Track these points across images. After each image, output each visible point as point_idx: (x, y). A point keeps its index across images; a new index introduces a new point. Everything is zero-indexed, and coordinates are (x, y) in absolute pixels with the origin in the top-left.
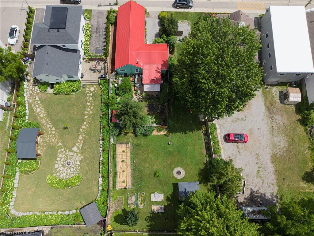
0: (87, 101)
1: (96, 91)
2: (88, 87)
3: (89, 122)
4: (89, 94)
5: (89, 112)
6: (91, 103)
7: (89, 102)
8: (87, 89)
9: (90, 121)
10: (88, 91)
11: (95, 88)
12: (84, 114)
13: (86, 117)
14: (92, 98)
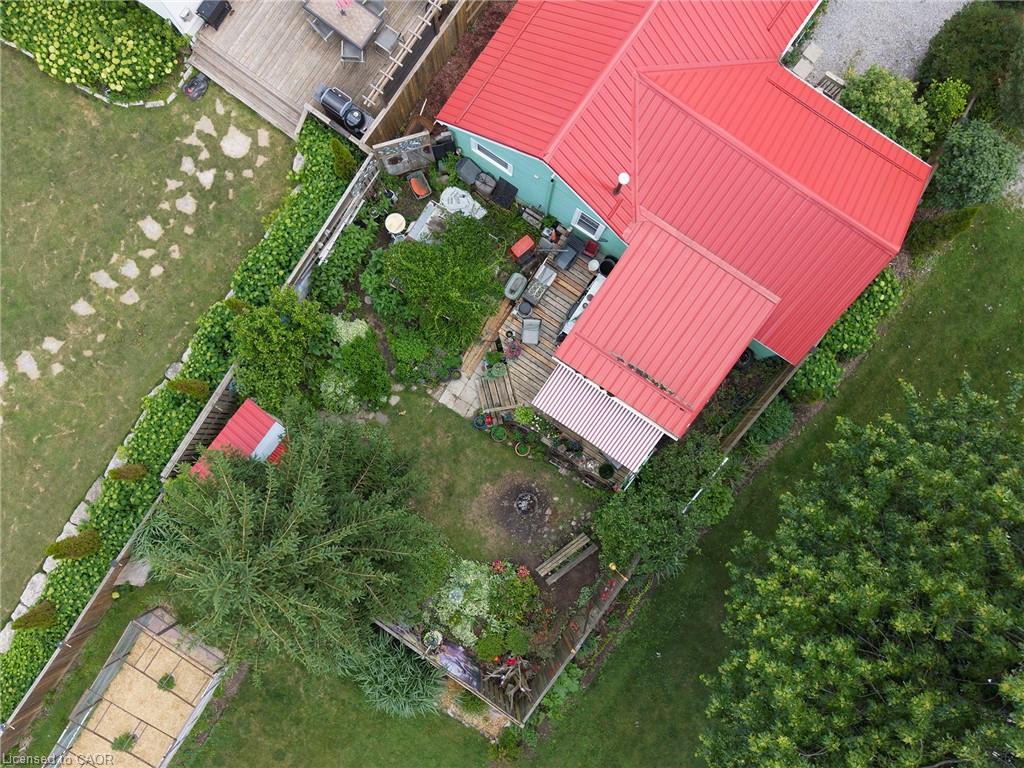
0: (150, 208)
1: (248, 173)
2: (220, 109)
3: (78, 354)
4: (196, 162)
5: (124, 284)
6: (170, 236)
7: (162, 220)
8: (205, 125)
9: (88, 353)
10: (201, 135)
11: (255, 148)
12: (84, 280)
13: (82, 308)
14: (199, 207)
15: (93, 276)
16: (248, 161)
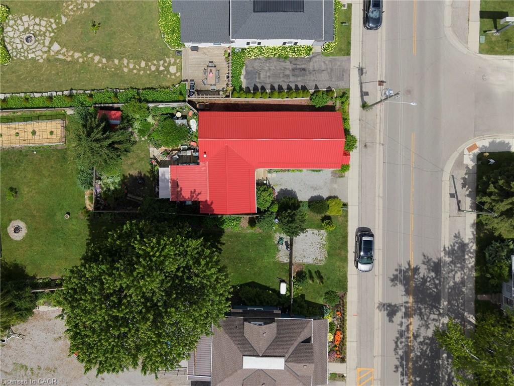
0: (147, 61)
1: (169, 76)
2: (178, 61)
3: (106, 67)
4: (163, 64)
5: (127, 66)
6: (144, 69)
7: (146, 65)
8: (172, 60)
9: (108, 69)
10: (170, 61)
11: (175, 74)
12: (122, 58)
13: (116, 61)
14: (154, 71)
15: (125, 59)
16: (171, 74)
